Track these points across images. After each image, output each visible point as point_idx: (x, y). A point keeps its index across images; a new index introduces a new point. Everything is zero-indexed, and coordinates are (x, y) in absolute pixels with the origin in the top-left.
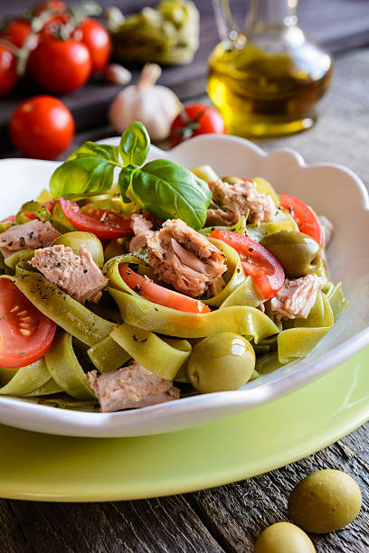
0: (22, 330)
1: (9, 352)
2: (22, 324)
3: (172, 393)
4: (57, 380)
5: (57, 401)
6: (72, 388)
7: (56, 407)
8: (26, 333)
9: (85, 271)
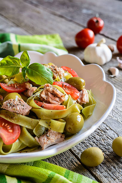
0: (9, 131)
1: (9, 139)
2: (8, 129)
3: (62, 136)
4: (25, 143)
5: (27, 150)
6: (30, 145)
7: (27, 152)
8: (11, 131)
9: (24, 106)
